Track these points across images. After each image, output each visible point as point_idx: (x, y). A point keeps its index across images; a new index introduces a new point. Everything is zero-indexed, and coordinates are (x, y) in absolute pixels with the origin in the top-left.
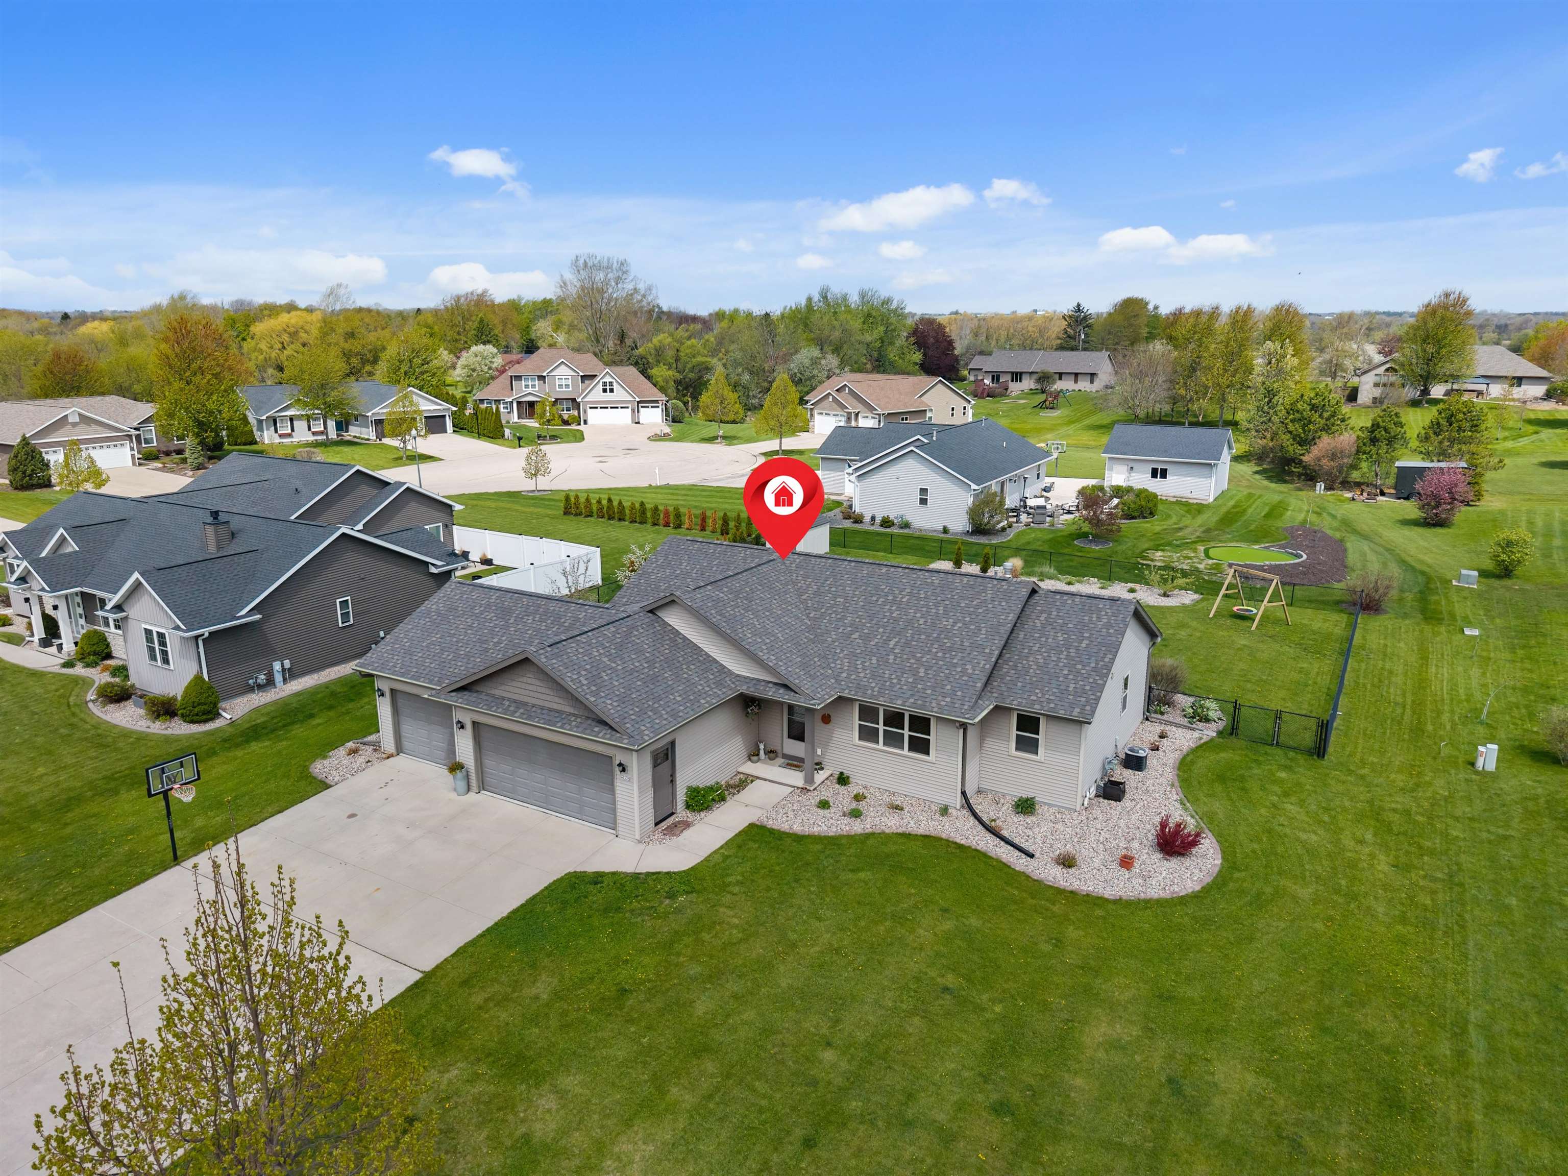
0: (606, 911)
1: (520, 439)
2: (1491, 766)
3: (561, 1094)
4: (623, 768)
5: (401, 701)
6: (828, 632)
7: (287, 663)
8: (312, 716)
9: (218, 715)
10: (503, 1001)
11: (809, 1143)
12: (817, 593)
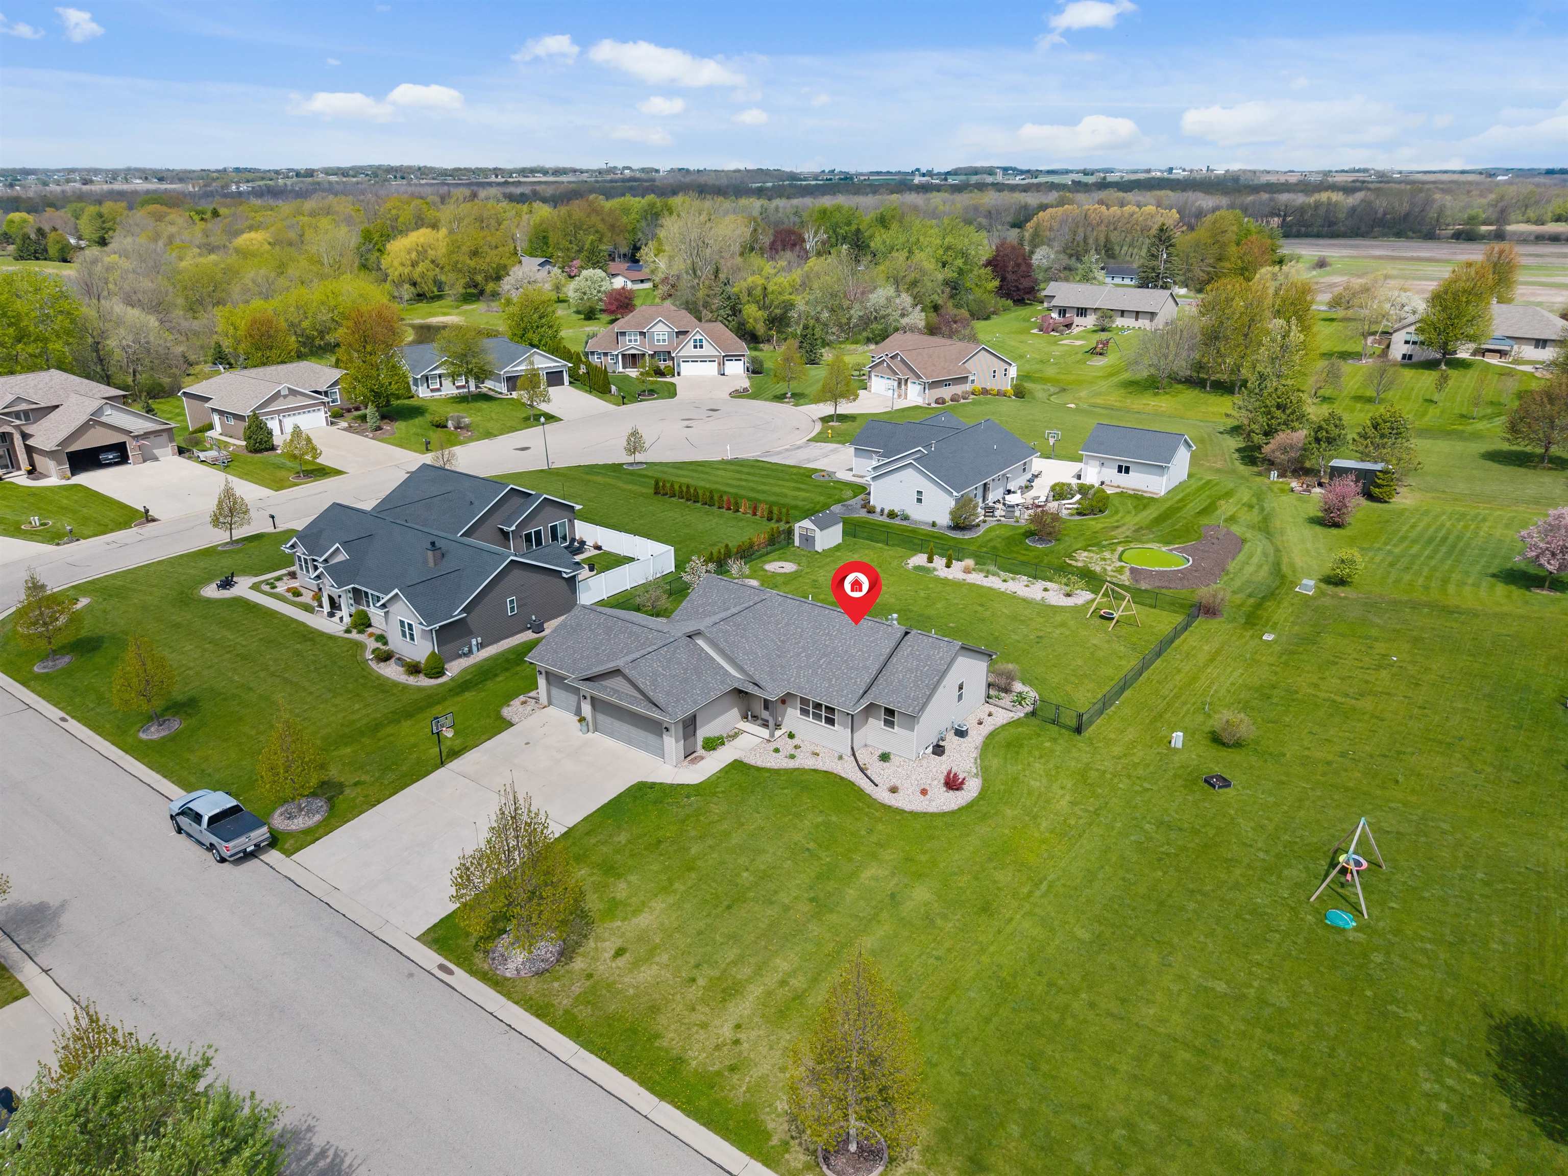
0: (655, 802)
1: (623, 398)
2: (1179, 745)
3: (629, 883)
4: (667, 729)
5: (551, 678)
6: (789, 651)
7: (479, 639)
8: (496, 675)
9: (444, 674)
10: (604, 843)
11: (729, 907)
12: (787, 624)
